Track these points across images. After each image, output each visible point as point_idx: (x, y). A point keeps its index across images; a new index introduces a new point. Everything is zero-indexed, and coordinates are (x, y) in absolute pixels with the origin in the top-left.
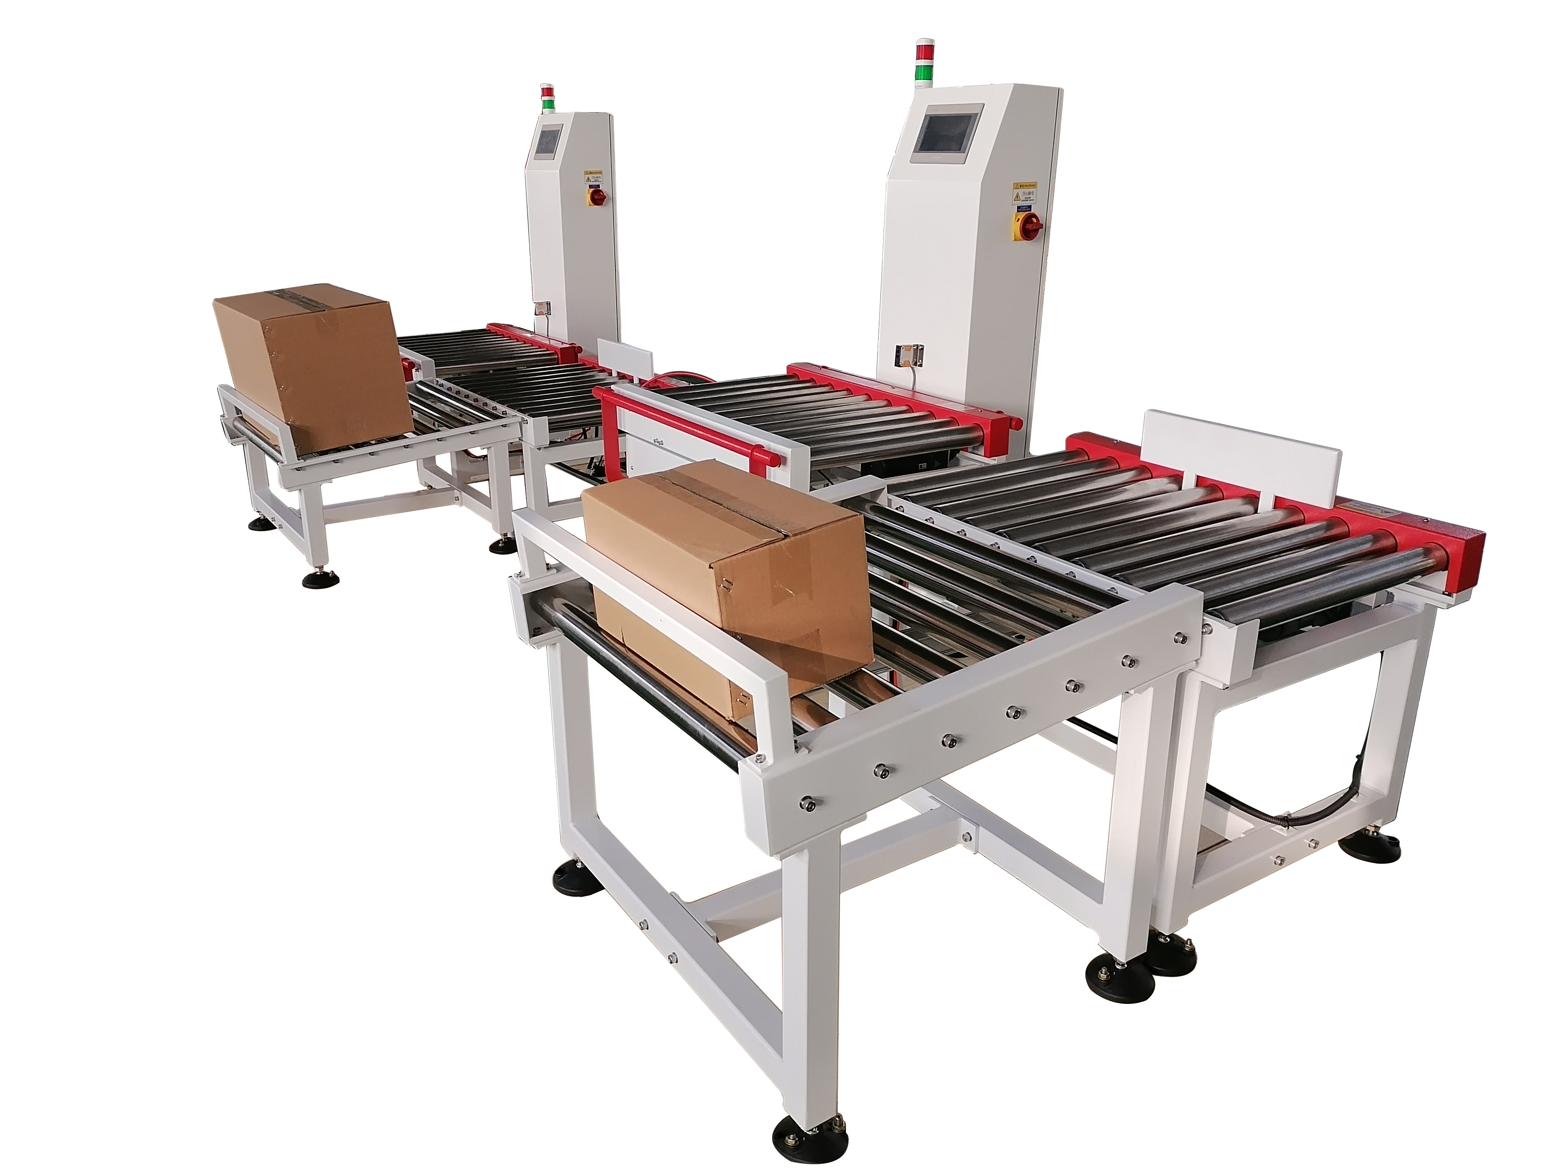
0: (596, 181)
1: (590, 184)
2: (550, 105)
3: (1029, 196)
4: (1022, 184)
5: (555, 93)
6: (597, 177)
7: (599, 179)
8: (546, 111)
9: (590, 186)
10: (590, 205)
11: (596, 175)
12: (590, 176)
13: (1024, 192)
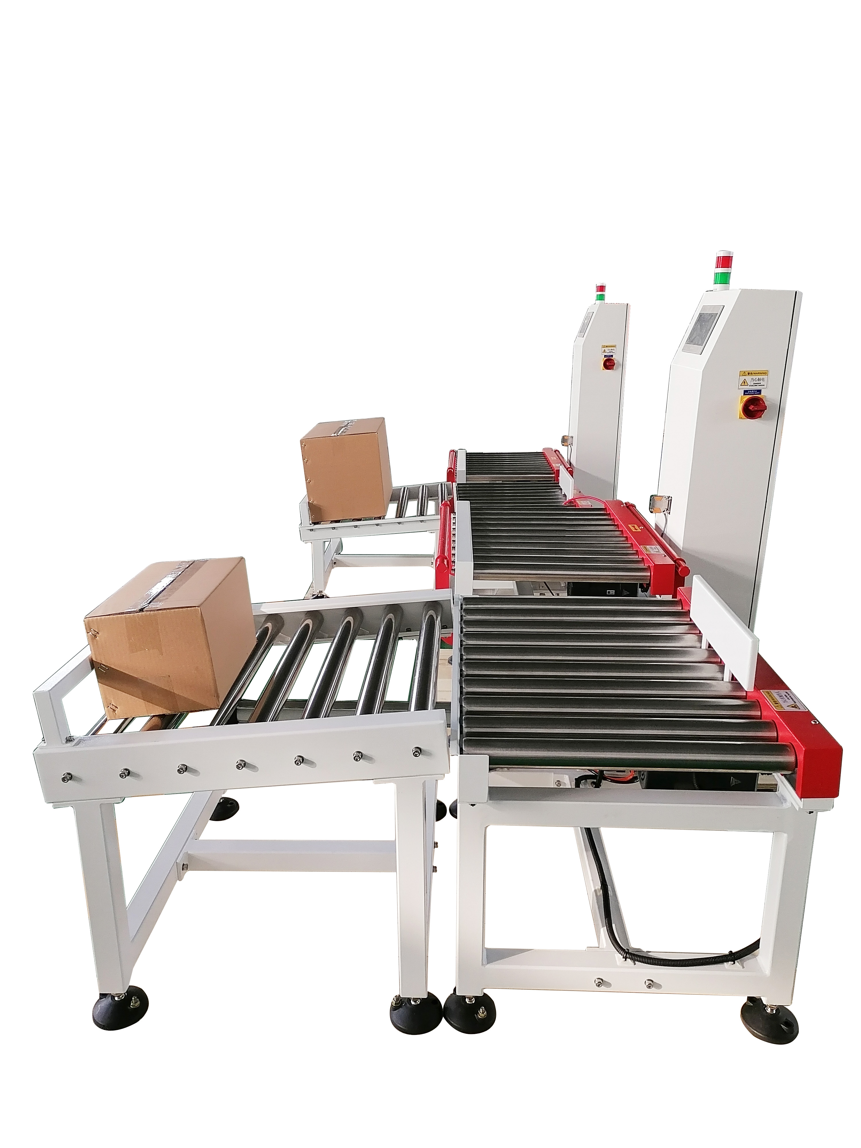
0: (610, 352)
1: (606, 355)
2: (601, 298)
3: (759, 382)
4: (750, 372)
5: (607, 289)
6: (612, 350)
7: (613, 351)
8: (598, 302)
9: (605, 356)
10: (603, 369)
11: (611, 348)
12: (606, 349)
13: (752, 379)
